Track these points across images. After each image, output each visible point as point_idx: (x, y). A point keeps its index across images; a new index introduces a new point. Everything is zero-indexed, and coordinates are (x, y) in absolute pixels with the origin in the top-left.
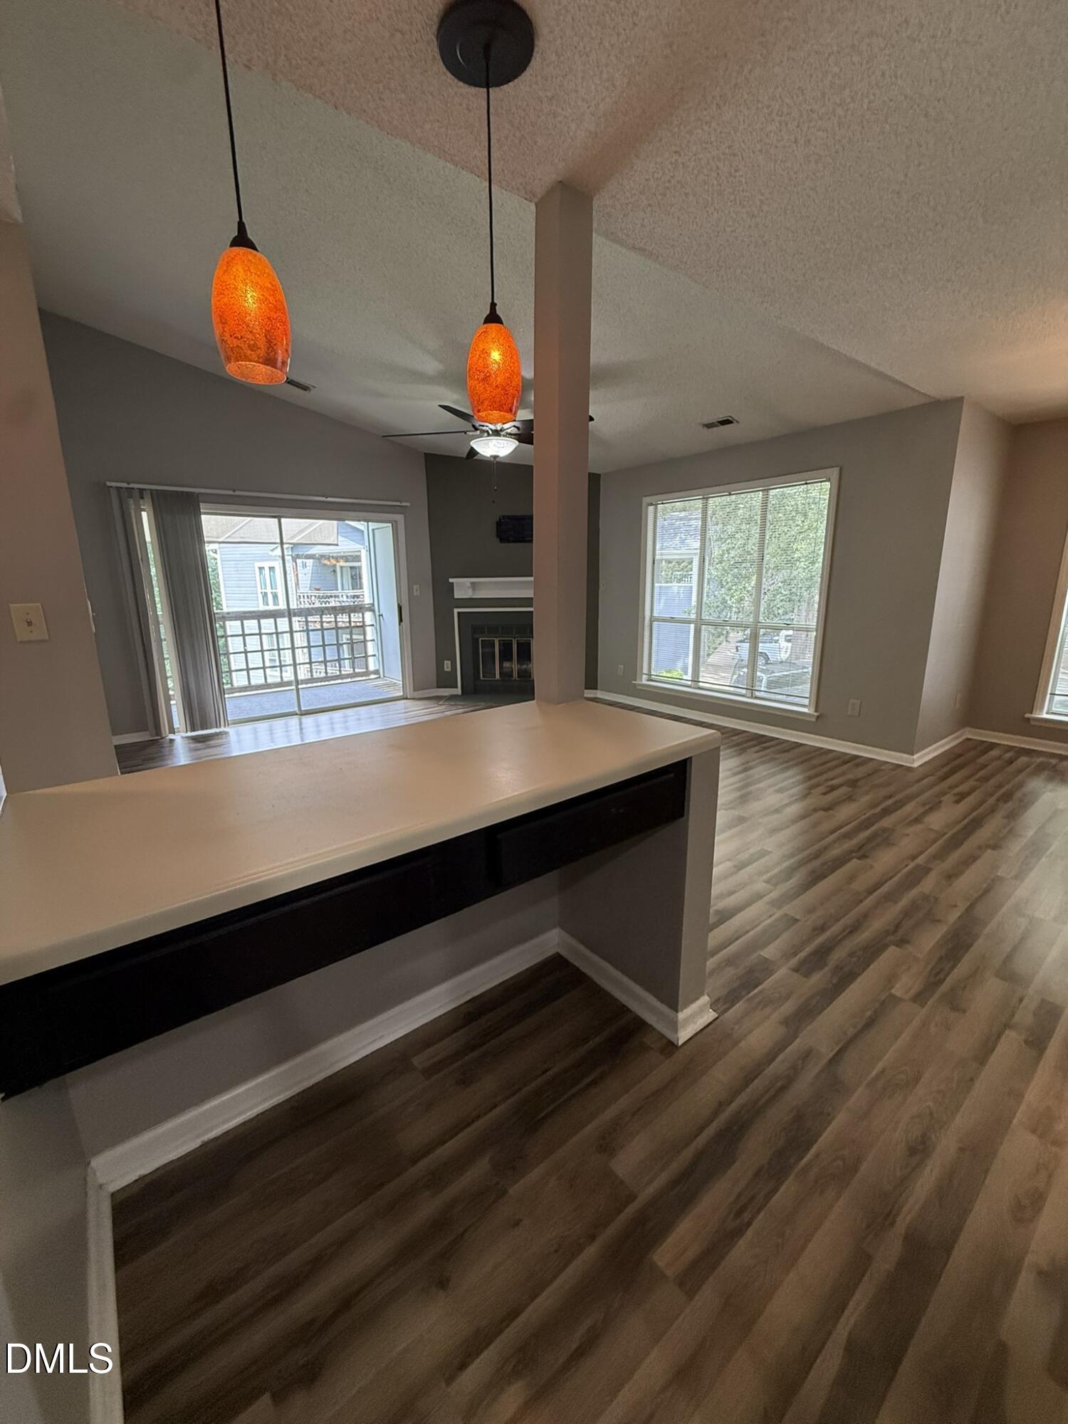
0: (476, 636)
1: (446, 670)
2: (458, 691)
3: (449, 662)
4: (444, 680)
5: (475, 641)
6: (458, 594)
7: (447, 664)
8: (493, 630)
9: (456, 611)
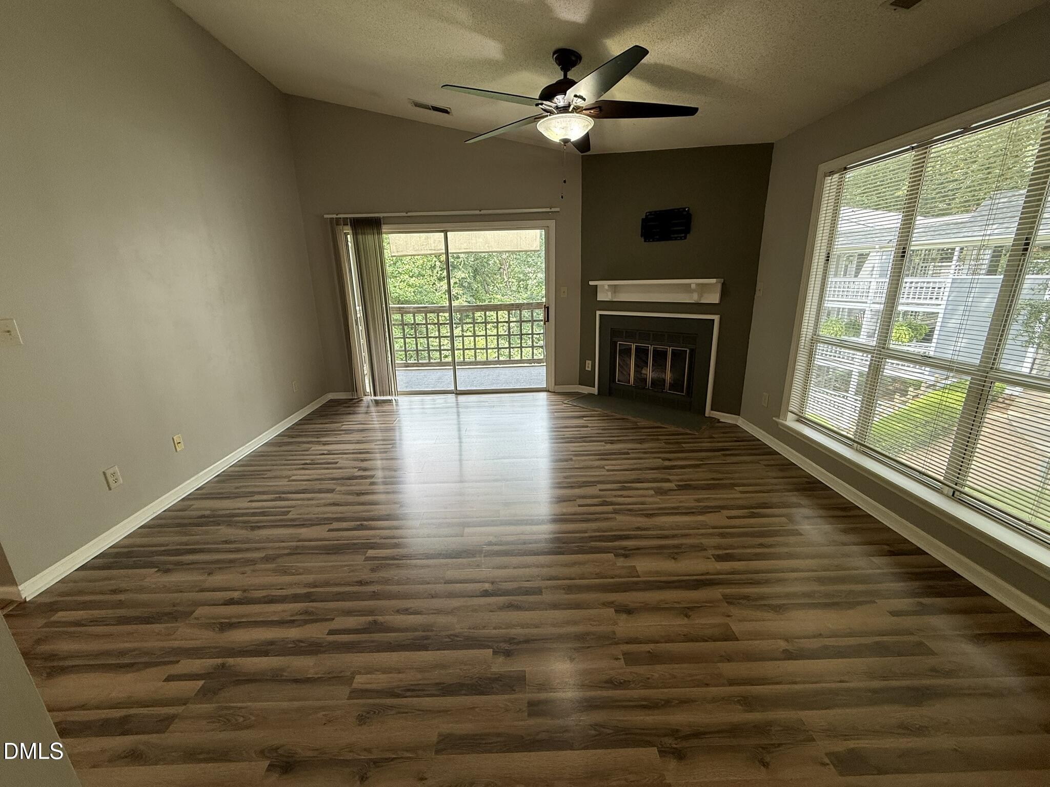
0: (615, 339)
1: (587, 369)
2: (595, 390)
3: (590, 362)
4: (586, 379)
5: (614, 344)
6: (601, 297)
7: (588, 364)
8: (631, 336)
9: (598, 313)
